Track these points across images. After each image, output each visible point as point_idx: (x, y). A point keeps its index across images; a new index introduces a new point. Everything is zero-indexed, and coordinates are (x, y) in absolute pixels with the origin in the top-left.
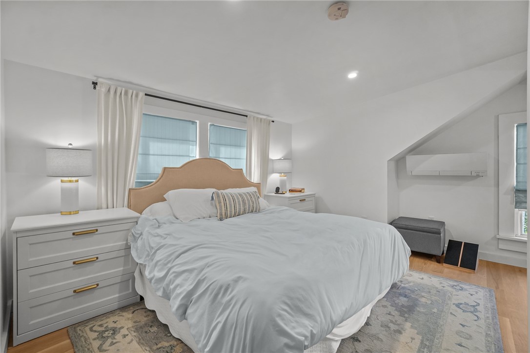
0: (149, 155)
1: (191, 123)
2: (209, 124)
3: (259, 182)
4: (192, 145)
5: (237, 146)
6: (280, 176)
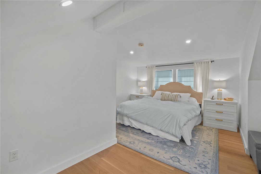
0: (158, 82)
2: (177, 70)
3: (202, 92)
4: (171, 78)
5: (190, 76)
6: (218, 90)
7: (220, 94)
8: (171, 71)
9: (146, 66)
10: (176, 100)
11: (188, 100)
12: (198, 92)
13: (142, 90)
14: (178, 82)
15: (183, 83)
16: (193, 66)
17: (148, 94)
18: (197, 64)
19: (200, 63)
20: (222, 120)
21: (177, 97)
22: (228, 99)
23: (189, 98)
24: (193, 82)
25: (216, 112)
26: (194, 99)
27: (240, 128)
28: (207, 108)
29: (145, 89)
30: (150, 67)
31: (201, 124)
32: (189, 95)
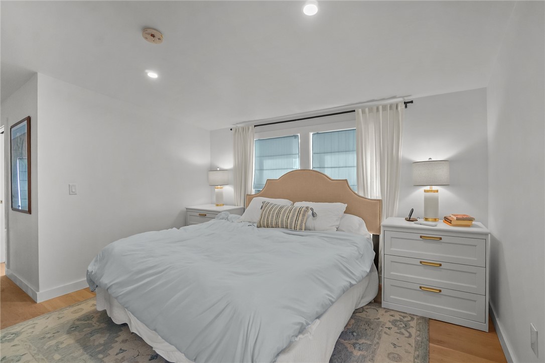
0: (263, 170)
1: (294, 137)
2: (311, 134)
3: (380, 198)
4: (296, 158)
5: (347, 151)
6: (425, 191)
7: (431, 203)
8: (296, 136)
9: (231, 127)
10: (301, 225)
11: (338, 223)
12: (369, 198)
13: (220, 196)
14: (314, 169)
15: (328, 172)
16: (355, 119)
17: (236, 207)
18: (363, 112)
19: (374, 108)
20: (440, 291)
21: (304, 215)
22: (458, 219)
23: (342, 218)
24: (355, 169)
25: (421, 262)
26: (356, 221)
27: (498, 317)
28: (392, 249)
29: (229, 190)
30: (240, 129)
31: (377, 301)
32: (343, 206)
